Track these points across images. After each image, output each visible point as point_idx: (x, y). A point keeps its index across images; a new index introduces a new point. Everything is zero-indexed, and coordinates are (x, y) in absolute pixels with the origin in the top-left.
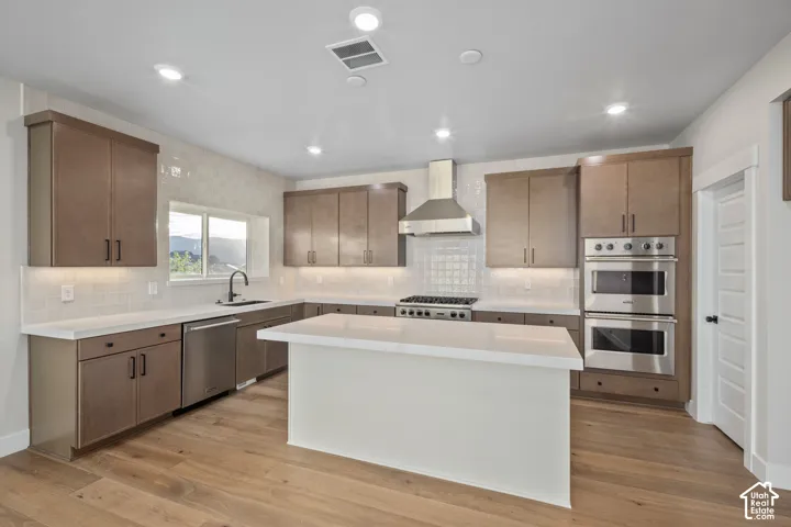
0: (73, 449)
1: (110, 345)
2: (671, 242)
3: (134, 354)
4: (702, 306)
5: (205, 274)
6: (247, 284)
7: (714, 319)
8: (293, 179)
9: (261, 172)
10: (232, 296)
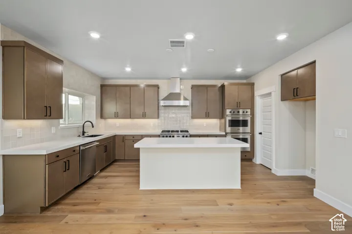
0: (41, 207)
1: (58, 156)
2: (249, 111)
3: (65, 160)
4: (258, 129)
5: (67, 123)
6: (93, 127)
7: (261, 133)
8: (104, 79)
9: (93, 75)
10: (84, 133)
